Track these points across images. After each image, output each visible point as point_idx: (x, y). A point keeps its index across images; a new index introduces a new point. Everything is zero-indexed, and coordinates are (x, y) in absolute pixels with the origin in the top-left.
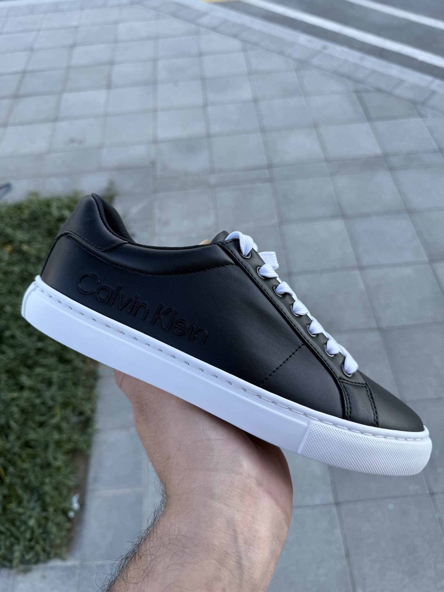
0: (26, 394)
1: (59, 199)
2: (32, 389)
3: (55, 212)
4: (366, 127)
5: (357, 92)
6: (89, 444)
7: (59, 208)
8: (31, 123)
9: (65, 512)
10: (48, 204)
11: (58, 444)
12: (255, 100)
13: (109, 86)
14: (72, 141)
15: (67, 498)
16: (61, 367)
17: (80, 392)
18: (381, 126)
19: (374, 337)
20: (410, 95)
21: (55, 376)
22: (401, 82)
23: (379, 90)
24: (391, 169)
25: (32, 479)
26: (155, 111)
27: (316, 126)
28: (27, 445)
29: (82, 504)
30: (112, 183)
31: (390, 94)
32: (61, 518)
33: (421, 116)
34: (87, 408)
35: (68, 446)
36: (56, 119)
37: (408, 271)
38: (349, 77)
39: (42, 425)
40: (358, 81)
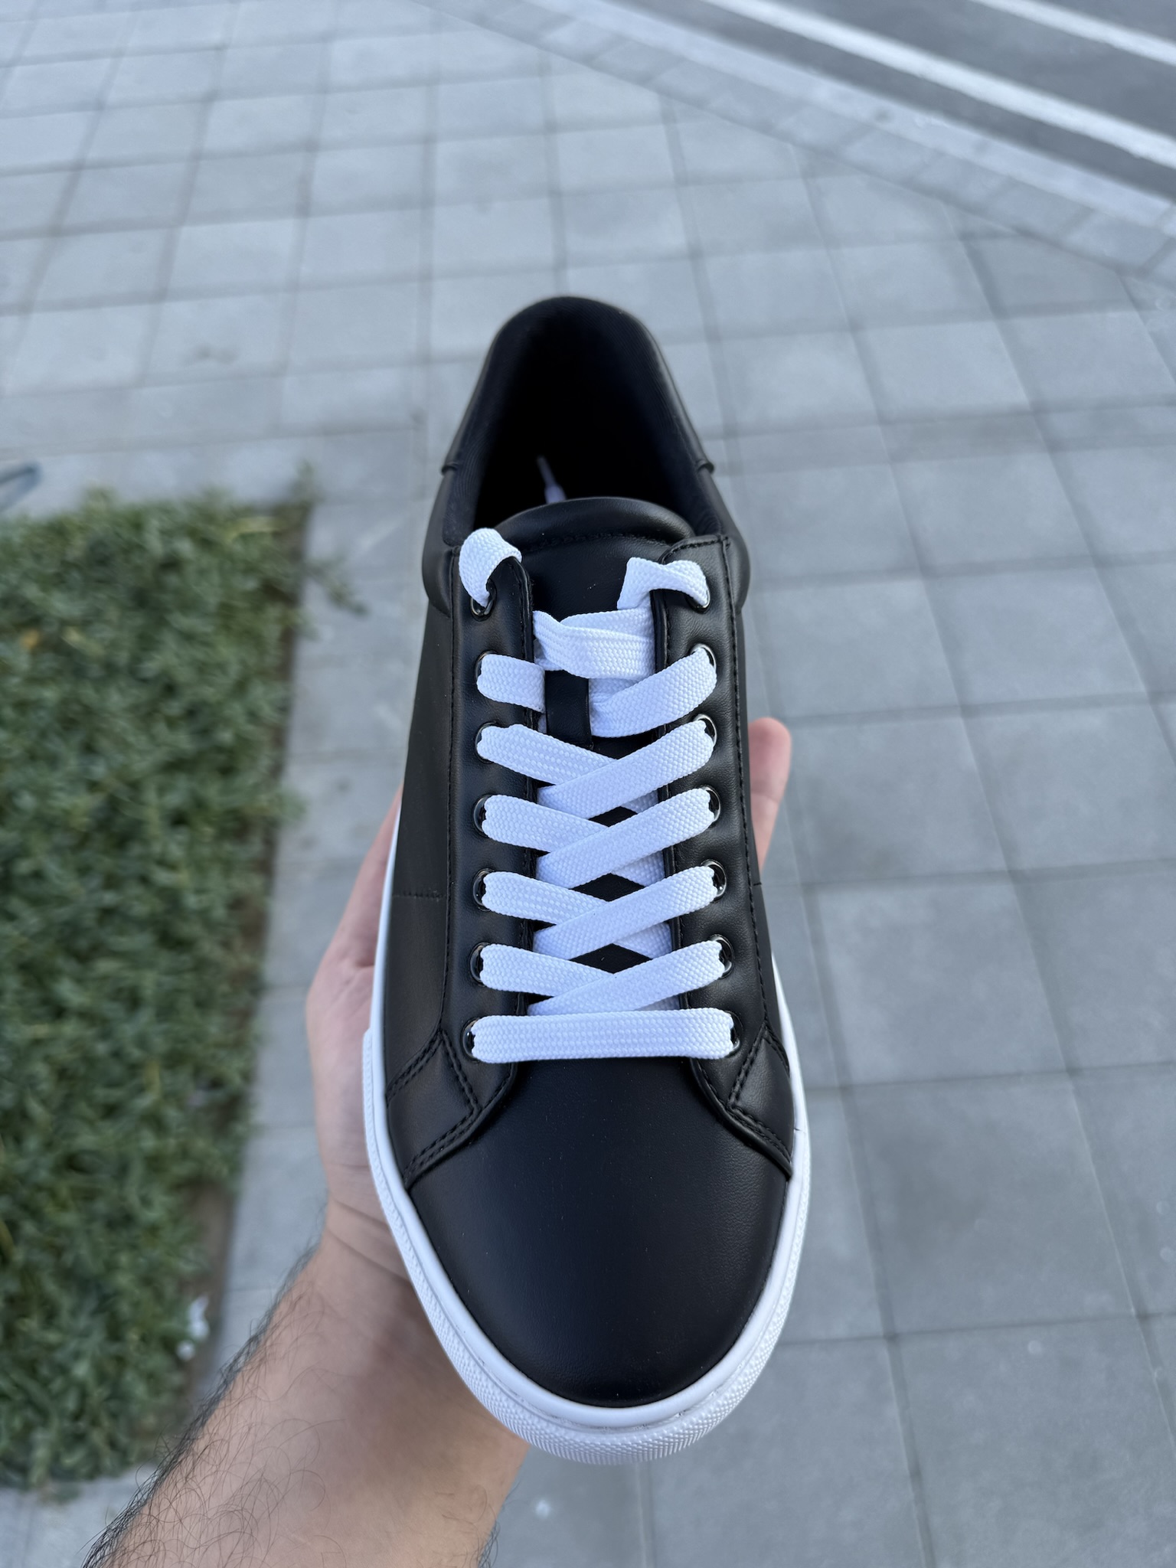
0: (70, 1029)
1: (164, 509)
2: (86, 1016)
3: (155, 545)
4: (988, 331)
5: (966, 237)
6: (236, 1166)
7: (167, 534)
8: (95, 303)
9: (169, 1344)
10: (136, 521)
11: (155, 1164)
12: (695, 254)
13: (304, 209)
14: (204, 354)
15: (176, 1308)
16: (165, 959)
17: (215, 1026)
18: (1031, 329)
19: (999, 897)
20: (1108, 248)
21: (150, 982)
22: (1085, 212)
23: (1026, 234)
24: (1055, 446)
25: (84, 1253)
26: (426, 277)
27: (854, 326)
28: (72, 1163)
29: (215, 1321)
30: (307, 470)
31: (1054, 245)
32: (157, 1361)
33: (1137, 304)
34: (232, 1068)
35: (181, 1170)
36: (161, 295)
37: (1094, 721)
38: (946, 196)
39: (111, 1111)
40: (968, 209)
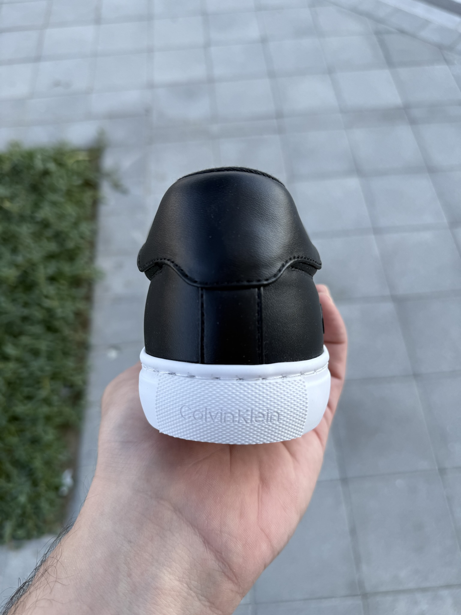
0: (11, 365)
1: (42, 150)
2: (18, 360)
3: (39, 164)
4: (385, 74)
5: (378, 33)
6: (80, 417)
7: (44, 161)
9: (57, 488)
10: (30, 155)
11: (48, 419)
12: (264, 40)
13: (98, 21)
14: (57, 84)
15: (58, 474)
16: (50, 336)
17: (70, 363)
18: (404, 72)
19: (388, 307)
20: (435, 38)
21: (43, 345)
22: (426, 23)
23: (402, 32)
24: (413, 122)
25: (21, 453)
26: (150, 50)
27: (330, 71)
28: (14, 419)
29: (75, 479)
30: (102, 134)
31: (413, 36)
32: (52, 495)
33: (447, 62)
34: (77, 379)
35: (58, 420)
36: (38, 59)
37: (427, 236)
38: (368, 15)
39: (29, 398)
40: (378, 21)
